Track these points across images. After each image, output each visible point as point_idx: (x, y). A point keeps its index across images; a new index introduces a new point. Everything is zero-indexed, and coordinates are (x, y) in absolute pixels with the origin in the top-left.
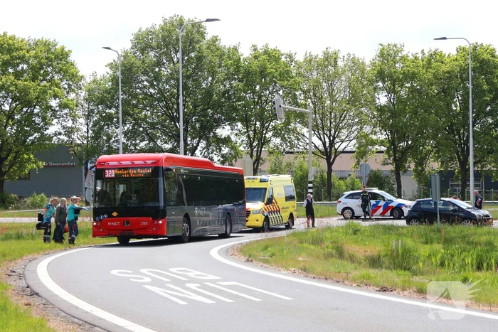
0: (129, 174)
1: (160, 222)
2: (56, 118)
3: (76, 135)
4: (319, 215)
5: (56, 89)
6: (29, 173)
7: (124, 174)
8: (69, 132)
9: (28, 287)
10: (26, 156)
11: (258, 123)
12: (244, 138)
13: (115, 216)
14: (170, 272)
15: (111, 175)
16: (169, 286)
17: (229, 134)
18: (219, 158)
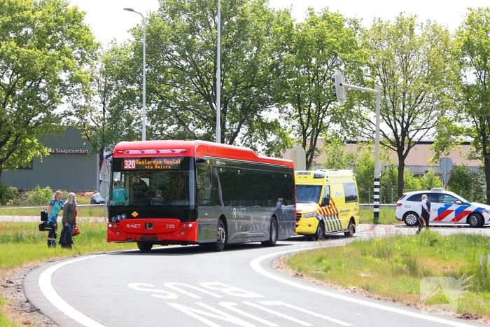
0: (154, 165)
1: (190, 225)
2: (66, 94)
3: (89, 116)
4: (386, 220)
5: (67, 60)
6: (32, 161)
7: (147, 165)
8: (81, 112)
9: (28, 301)
10: (28, 141)
11: (313, 105)
12: (296, 122)
13: (135, 216)
14: (200, 287)
15: (131, 166)
16: (200, 304)
17: (278, 118)
18: (264, 147)
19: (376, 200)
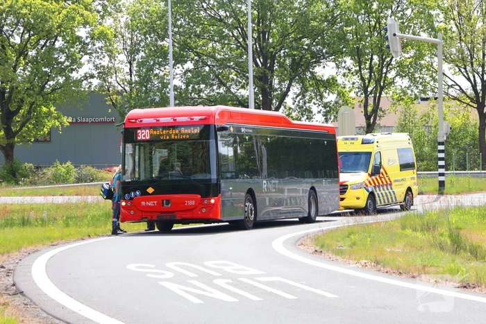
0: (170, 135)
1: (212, 201)
2: (86, 54)
3: (114, 78)
4: (454, 190)
5: (86, 13)
6: (49, 133)
7: (163, 135)
8: (104, 73)
9: (14, 285)
10: (44, 109)
11: (375, 57)
12: (356, 79)
13: (150, 193)
14: (205, 267)
15: (144, 136)
16: (195, 282)
17: (334, 74)
18: (320, 107)
19: (441, 167)
